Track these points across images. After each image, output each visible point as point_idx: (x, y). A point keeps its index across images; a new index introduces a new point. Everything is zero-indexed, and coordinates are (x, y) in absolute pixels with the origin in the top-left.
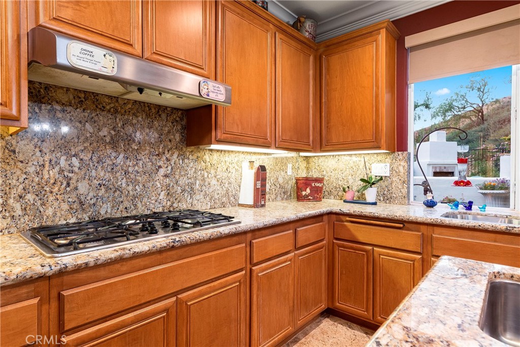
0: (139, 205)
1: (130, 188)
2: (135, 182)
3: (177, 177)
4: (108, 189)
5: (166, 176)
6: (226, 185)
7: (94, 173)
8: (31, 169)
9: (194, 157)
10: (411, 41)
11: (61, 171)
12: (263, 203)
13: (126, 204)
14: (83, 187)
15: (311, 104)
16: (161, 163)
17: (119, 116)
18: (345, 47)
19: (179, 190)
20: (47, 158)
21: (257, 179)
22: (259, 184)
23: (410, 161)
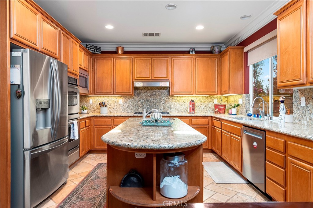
2: (156, 105)
3: (166, 104)
5: (163, 103)
6: (183, 106)
7: (147, 103)
8: (137, 102)
9: (172, 98)
11: (141, 103)
12: (193, 112)
16: (162, 100)
17: (152, 90)
19: (167, 107)
20: (139, 100)
21: (190, 105)
22: (191, 106)
23: (249, 98)
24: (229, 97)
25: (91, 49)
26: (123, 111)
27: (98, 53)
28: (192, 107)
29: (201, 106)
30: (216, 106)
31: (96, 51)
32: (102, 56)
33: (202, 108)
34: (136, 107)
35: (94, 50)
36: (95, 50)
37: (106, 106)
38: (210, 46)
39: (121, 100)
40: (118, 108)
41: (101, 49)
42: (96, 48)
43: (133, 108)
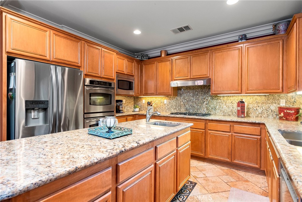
0: (199, 111)
1: (197, 107)
2: (198, 105)
3: (210, 104)
4: (192, 107)
5: (206, 104)
6: (231, 108)
7: (189, 103)
8: (179, 102)
9: (217, 98)
11: (184, 103)
13: (196, 110)
14: (187, 106)
16: (205, 101)
17: (194, 90)
19: (211, 108)
20: (181, 100)
21: (238, 106)
22: (239, 108)
25: (138, 57)
26: (167, 111)
27: (145, 59)
28: (241, 109)
29: (258, 108)
30: (281, 109)
31: (143, 58)
32: (149, 62)
33: (260, 111)
34: (179, 107)
35: (141, 57)
36: (143, 57)
37: (151, 105)
39: (165, 100)
40: (163, 108)
41: (148, 56)
42: (144, 55)
43: (176, 108)
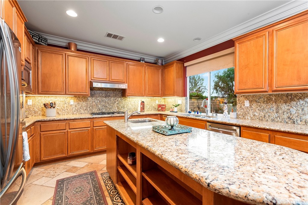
0: (111, 110)
1: (109, 106)
2: (110, 105)
3: (120, 104)
4: (104, 106)
5: (117, 104)
7: (102, 103)
8: (91, 103)
9: (125, 99)
10: (186, 64)
11: (96, 103)
12: (143, 111)
13: (108, 110)
14: (100, 106)
15: (160, 83)
16: (116, 101)
17: (107, 92)
18: (168, 67)
19: (121, 107)
20: (93, 100)
21: (141, 105)
23: (187, 100)
24: (166, 99)
25: (34, 37)
26: (75, 113)
27: (43, 44)
29: (147, 105)
30: (160, 106)
31: (41, 42)
32: (50, 50)
33: (148, 107)
34: (91, 108)
35: (38, 39)
36: (40, 40)
37: (54, 108)
38: (154, 59)
39: (72, 101)
40: (69, 110)
41: (47, 40)
42: (41, 37)
43: (87, 109)
